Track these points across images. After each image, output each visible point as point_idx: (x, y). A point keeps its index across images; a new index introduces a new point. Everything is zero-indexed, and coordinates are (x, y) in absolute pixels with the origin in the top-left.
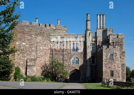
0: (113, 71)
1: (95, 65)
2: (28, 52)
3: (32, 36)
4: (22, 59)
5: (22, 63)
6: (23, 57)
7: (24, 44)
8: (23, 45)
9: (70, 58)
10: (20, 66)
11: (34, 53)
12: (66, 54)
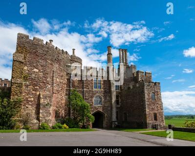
0: (156, 114)
1: (120, 106)
2: (41, 84)
3: (47, 62)
4: (33, 94)
5: (33, 99)
6: (33, 90)
7: (35, 70)
8: (34, 72)
9: (92, 97)
10: (29, 105)
11: (49, 86)
12: (87, 92)
